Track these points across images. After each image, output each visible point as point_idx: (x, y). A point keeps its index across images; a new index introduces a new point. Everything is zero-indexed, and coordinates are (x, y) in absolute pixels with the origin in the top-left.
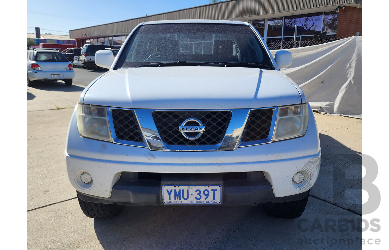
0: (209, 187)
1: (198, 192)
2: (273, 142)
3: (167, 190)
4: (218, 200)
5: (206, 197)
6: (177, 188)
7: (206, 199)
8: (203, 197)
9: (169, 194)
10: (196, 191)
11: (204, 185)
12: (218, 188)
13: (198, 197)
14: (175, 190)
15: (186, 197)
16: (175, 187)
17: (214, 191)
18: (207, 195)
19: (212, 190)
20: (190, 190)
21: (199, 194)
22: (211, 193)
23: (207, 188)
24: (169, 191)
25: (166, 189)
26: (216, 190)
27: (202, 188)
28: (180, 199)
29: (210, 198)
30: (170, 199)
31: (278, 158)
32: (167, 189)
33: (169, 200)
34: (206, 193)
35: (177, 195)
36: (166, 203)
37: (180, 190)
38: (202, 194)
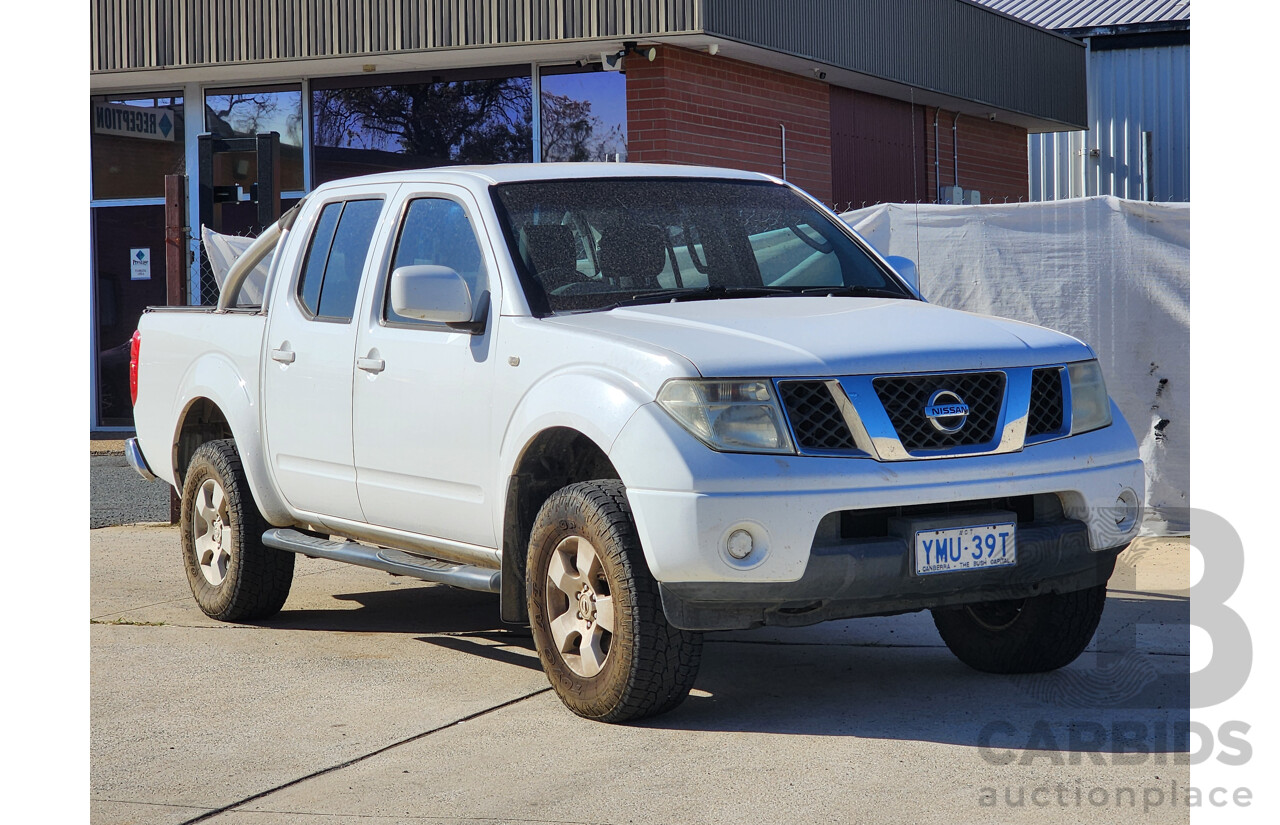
0: (994, 528)
1: (977, 541)
2: (1073, 435)
3: (924, 542)
4: (1011, 556)
5: (989, 550)
6: (942, 536)
7: (990, 555)
8: (986, 551)
9: (928, 549)
10: (974, 540)
11: (986, 524)
12: (1010, 529)
13: (977, 552)
14: (937, 541)
15: (955, 555)
16: (937, 533)
17: (1004, 535)
18: (992, 547)
19: (1001, 535)
20: (963, 537)
21: (978, 546)
22: (999, 541)
23: (990, 530)
24: (928, 544)
25: (923, 538)
26: (1007, 534)
27: (983, 532)
28: (946, 561)
29: (998, 553)
30: (928, 563)
31: (1092, 465)
32: (925, 539)
33: (926, 565)
34: (990, 541)
35: (941, 552)
36: (922, 571)
37: (945, 540)
38: (983, 545)
